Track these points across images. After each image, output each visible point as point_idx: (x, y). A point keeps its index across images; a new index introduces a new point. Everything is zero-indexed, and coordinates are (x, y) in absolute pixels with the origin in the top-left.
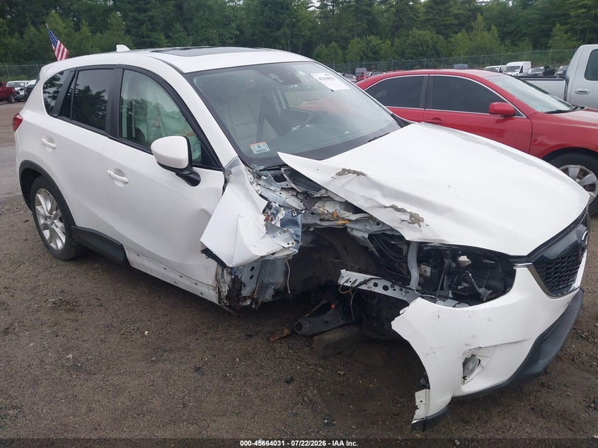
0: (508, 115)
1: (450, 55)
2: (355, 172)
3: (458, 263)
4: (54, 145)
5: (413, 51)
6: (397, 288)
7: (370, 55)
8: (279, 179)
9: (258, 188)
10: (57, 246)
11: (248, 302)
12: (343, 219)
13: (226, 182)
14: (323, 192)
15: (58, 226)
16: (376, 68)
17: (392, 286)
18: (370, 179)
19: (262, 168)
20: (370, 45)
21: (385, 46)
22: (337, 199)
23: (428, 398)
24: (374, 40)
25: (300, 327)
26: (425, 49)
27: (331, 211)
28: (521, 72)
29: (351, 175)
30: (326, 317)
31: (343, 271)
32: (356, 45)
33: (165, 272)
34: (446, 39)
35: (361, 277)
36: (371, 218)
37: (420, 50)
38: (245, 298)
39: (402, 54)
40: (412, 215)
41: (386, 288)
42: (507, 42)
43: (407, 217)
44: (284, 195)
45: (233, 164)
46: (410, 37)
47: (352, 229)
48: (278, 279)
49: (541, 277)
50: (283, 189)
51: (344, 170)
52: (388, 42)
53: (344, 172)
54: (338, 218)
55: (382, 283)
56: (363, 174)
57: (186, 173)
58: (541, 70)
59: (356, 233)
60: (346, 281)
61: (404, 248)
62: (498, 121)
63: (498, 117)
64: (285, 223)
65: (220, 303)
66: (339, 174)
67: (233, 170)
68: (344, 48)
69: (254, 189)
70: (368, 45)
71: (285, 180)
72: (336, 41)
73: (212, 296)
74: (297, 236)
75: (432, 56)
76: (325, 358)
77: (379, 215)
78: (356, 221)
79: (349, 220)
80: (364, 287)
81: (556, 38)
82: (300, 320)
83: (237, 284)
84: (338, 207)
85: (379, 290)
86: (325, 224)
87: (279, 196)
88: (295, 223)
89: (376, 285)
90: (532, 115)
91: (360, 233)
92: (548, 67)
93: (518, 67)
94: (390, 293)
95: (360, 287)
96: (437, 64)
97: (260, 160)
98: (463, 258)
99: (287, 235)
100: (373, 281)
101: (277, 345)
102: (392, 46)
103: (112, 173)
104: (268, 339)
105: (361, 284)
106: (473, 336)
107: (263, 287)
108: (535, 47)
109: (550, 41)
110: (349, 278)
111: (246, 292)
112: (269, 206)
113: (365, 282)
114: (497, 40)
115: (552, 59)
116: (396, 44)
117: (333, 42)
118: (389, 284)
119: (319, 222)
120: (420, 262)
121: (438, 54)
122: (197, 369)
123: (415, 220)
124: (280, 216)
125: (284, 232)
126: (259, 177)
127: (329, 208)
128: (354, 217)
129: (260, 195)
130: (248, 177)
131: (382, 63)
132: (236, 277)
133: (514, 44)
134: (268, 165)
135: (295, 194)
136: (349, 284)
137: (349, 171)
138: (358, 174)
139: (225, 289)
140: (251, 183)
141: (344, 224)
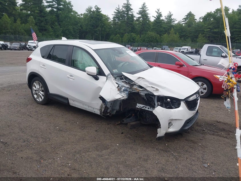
0: (181, 66)
1: (162, 42)
2: (142, 78)
3: (167, 101)
4: (45, 67)
5: (148, 40)
6: (151, 108)
7: (132, 40)
8: (122, 79)
9: (116, 81)
10: (39, 100)
11: (109, 114)
12: (138, 90)
13: (107, 79)
14: (134, 83)
15: (41, 93)
16: (134, 45)
17: (150, 108)
18: (146, 80)
19: (116, 76)
20: (132, 36)
21: (138, 37)
22: (137, 85)
23: (160, 131)
24: (134, 35)
25: (123, 121)
26: (153, 39)
27: (135, 88)
28: (187, 50)
29: (141, 79)
30: (130, 118)
31: (138, 104)
32: (126, 36)
33: (83, 106)
34: (160, 36)
35: (142, 106)
36: (146, 90)
37: (150, 40)
38: (108, 113)
39: (144, 41)
40: (156, 89)
41: (148, 108)
42: (182, 39)
43: (155, 89)
44: (123, 83)
45: (109, 75)
46: (147, 35)
47: (141, 93)
48: (117, 108)
49: (187, 105)
50: (122, 82)
51: (139, 77)
52: (139, 36)
53: (139, 78)
54: (137, 90)
55: (148, 107)
56: (144, 78)
57: (96, 76)
58: (194, 50)
59: (141, 94)
60: (138, 107)
61: (154, 98)
62: (178, 68)
63: (178, 66)
64: (124, 90)
65: (101, 114)
66: (138, 78)
67: (109, 76)
68: (122, 37)
69: (114, 82)
70: (131, 36)
71: (123, 79)
72: (119, 34)
73: (98, 112)
74: (127, 94)
75: (155, 42)
76: (131, 129)
77: (148, 89)
78: (142, 91)
79: (140, 90)
80: (143, 108)
81: (199, 39)
82: (124, 119)
83: (106, 108)
84: (137, 87)
85: (147, 109)
86: (133, 91)
87: (121, 83)
88: (127, 90)
89: (146, 108)
90: (188, 66)
91: (143, 94)
92: (197, 49)
93: (186, 48)
94: (149, 110)
95: (142, 108)
96: (157, 45)
97: (116, 74)
98: (169, 100)
99: (125, 94)
100: (145, 107)
101: (117, 126)
102: (140, 37)
103: (69, 76)
104: (114, 125)
105: (142, 107)
106: (171, 116)
107: (113, 110)
108: (192, 41)
109: (198, 40)
110: (139, 106)
111: (109, 111)
112: (118, 86)
113: (143, 107)
114: (179, 38)
115: (198, 46)
116: (142, 37)
117: (118, 34)
118: (149, 107)
119: (132, 91)
120: (158, 101)
121: (157, 42)
122: (96, 131)
123: (157, 90)
124: (123, 89)
125: (124, 92)
126: (116, 79)
127: (135, 87)
128: (141, 89)
129: (116, 83)
130: (113, 78)
131: (136, 44)
132: (106, 106)
133: (185, 40)
134: (118, 75)
135: (126, 83)
136: (139, 108)
137: (141, 78)
138: (143, 78)
139: (103, 110)
140: (114, 80)
141: (138, 91)
